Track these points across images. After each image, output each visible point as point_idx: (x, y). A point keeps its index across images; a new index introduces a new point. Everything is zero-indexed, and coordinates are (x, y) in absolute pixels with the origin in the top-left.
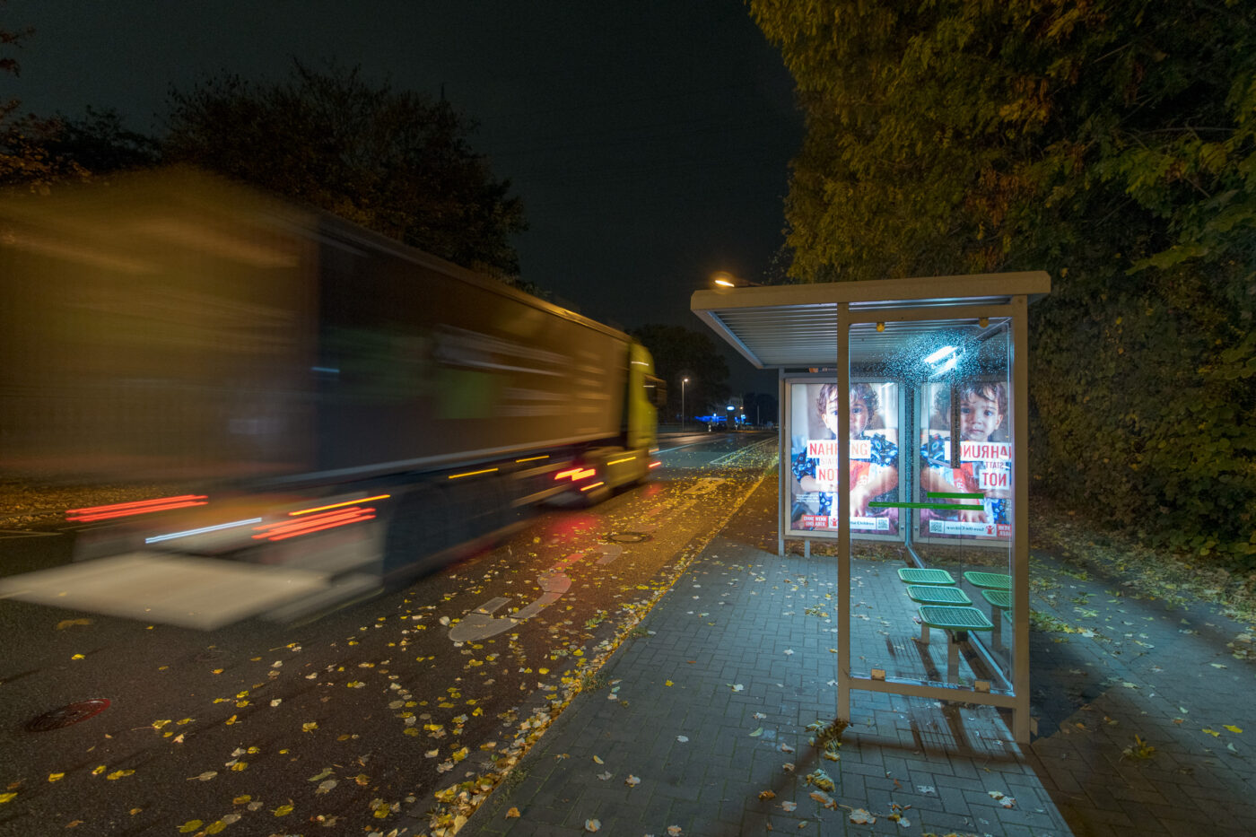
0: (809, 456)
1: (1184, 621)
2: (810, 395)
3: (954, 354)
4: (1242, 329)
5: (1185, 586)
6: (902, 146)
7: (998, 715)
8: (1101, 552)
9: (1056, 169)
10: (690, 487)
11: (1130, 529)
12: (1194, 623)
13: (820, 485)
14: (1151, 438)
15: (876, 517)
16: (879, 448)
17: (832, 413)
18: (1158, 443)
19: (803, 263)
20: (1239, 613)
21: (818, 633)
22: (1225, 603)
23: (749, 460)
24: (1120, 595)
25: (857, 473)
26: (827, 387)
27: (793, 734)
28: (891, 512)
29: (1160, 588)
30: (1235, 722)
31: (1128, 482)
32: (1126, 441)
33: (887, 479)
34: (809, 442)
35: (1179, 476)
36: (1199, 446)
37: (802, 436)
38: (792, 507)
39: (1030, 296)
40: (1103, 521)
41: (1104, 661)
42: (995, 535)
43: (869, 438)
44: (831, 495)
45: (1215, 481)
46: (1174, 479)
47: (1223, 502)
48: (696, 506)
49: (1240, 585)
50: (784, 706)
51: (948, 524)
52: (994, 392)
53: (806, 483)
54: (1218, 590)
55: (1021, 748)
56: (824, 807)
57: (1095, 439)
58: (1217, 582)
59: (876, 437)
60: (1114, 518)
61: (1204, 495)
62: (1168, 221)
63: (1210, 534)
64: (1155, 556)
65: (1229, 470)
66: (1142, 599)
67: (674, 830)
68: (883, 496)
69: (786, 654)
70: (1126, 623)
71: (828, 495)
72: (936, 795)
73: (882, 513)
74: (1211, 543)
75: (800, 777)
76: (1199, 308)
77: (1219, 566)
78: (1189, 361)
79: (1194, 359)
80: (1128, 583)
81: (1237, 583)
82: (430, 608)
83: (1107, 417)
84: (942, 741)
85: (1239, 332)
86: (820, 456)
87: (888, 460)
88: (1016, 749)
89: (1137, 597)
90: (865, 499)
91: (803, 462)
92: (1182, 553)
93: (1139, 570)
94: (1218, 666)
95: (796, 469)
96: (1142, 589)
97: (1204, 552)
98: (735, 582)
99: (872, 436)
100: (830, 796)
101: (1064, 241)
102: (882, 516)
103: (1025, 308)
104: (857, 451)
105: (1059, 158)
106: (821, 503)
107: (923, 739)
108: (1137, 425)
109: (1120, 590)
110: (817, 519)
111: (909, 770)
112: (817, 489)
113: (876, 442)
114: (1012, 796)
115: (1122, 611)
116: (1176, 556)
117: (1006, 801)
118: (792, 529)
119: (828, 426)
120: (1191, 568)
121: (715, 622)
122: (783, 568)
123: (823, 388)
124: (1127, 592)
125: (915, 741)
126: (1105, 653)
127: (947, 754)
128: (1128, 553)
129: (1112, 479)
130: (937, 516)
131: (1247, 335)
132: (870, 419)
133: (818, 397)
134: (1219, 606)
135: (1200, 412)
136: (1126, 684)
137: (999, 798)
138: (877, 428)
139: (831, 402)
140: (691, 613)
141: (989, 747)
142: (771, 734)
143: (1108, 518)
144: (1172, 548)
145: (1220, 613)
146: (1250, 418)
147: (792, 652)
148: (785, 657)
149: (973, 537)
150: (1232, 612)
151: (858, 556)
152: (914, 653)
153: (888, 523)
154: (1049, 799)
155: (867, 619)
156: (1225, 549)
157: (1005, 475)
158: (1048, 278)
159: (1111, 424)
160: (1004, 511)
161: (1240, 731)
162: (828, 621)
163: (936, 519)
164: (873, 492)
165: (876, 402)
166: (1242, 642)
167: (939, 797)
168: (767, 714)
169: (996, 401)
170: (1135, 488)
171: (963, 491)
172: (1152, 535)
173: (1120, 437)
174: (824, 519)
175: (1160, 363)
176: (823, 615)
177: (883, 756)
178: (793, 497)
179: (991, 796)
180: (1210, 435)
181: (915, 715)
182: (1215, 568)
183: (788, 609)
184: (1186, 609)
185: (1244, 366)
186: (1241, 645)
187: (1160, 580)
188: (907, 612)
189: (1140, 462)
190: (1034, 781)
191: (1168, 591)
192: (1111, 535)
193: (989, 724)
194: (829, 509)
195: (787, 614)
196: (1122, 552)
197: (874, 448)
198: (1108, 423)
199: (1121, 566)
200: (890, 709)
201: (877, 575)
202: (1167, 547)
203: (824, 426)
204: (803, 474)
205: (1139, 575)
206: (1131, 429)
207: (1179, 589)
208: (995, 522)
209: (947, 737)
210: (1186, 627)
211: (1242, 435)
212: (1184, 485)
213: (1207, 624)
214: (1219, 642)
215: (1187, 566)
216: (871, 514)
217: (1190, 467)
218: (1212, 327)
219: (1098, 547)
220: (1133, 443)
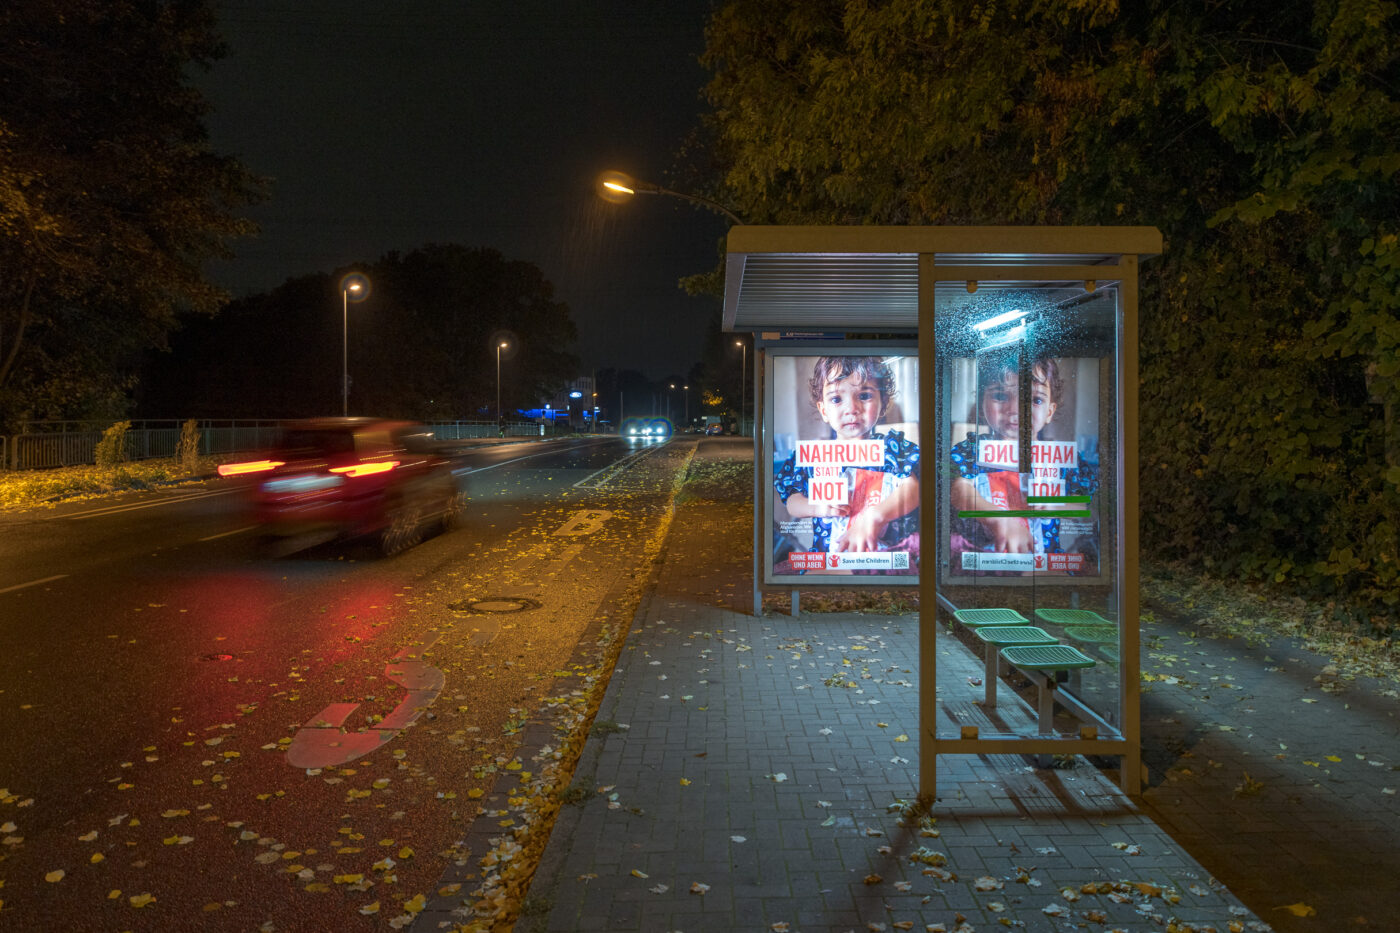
0: (798, 464)
1: (1267, 659)
2: (800, 374)
3: (1023, 321)
4: (1320, 296)
5: (1263, 621)
6: (928, 19)
7: (1099, 772)
8: (1163, 587)
9: (1128, 81)
10: (560, 525)
11: (1193, 556)
12: (1278, 660)
13: (814, 507)
14: (1220, 434)
15: (892, 550)
16: (896, 450)
17: (831, 400)
18: (1229, 441)
19: (754, 166)
20: (1321, 646)
21: (853, 707)
22: (1306, 636)
23: (637, 480)
24: (1195, 636)
25: (866, 489)
26: (824, 362)
27: (872, 818)
28: (911, 543)
29: (1236, 624)
30: (1332, 752)
31: (1191, 493)
32: (1190, 439)
33: (906, 495)
34: (798, 443)
35: (1252, 483)
36: (1275, 443)
37: (788, 435)
38: (775, 542)
39: (1140, 256)
40: (1159, 548)
41: (1195, 706)
42: (1045, 568)
43: (882, 437)
44: (831, 521)
45: (1292, 487)
46: (1246, 487)
47: (1300, 512)
48: (583, 554)
49: (1318, 615)
50: (848, 792)
51: (982, 556)
52: (1045, 371)
53: (795, 505)
54: (1297, 622)
55: (1133, 801)
56: (943, 881)
57: (1153, 437)
58: (1294, 614)
59: (892, 435)
60: (1173, 544)
61: (1279, 506)
62: (1251, 158)
63: (1286, 556)
64: (1225, 589)
65: (1306, 472)
66: (1220, 637)
67: (780, 927)
68: (901, 520)
69: (822, 735)
70: (1208, 665)
71: (825, 521)
72: (1058, 853)
73: (900, 545)
74: (1286, 567)
75: (902, 858)
76: (1274, 266)
77: (1295, 594)
78: (1264, 334)
79: (1268, 332)
80: (1201, 621)
81: (1315, 613)
82: (226, 726)
83: (1167, 407)
84: (1047, 804)
85: (1317, 300)
86: (815, 464)
87: (907, 468)
88: (1128, 802)
89: (1214, 637)
90: (878, 525)
91: (790, 474)
92: (1254, 582)
93: (1210, 607)
94: (1309, 701)
95: (781, 484)
96: (1217, 627)
97: (1280, 578)
98: (708, 654)
99: (886, 434)
100: (945, 870)
101: (1127, 170)
102: (900, 549)
103: (1135, 270)
104: (865, 456)
105: (1132, 66)
106: (816, 534)
107: (1025, 804)
108: (1203, 417)
109: (1194, 630)
110: (810, 557)
111: (1021, 836)
112: (810, 513)
113: (892, 443)
114: (1136, 844)
115: (1202, 653)
116: (1247, 587)
117: (1132, 849)
118: (774, 575)
119: (825, 419)
120: (1265, 600)
121: (707, 705)
122: (768, 633)
123: (819, 363)
124: (1203, 632)
125: (1018, 808)
126: (1194, 699)
127: (1057, 816)
128: (1194, 587)
129: (1172, 490)
130: (972, 546)
131: (1327, 304)
132: (884, 408)
133: (812, 376)
134: (1300, 640)
135: (1278, 399)
136: (1223, 728)
137: (1123, 848)
138: (892, 422)
139: (829, 384)
140: (666, 697)
141: (1099, 803)
142: (847, 821)
143: (1166, 543)
144: (1244, 577)
145: (1302, 647)
146: (1327, 407)
147: (830, 731)
148: (824, 739)
149: (1018, 574)
150: (1314, 645)
151: (866, 610)
152: (982, 719)
153: (907, 559)
154: (1174, 842)
155: (909, 685)
156: (1301, 572)
157: (1059, 486)
158: (1160, 236)
159: (1172, 416)
160: (1057, 535)
161: (1340, 760)
162: (860, 692)
163: (970, 550)
164: (888, 514)
165: (891, 383)
166: (1328, 675)
167: (1062, 856)
168: (831, 801)
169: (1048, 383)
170: (1198, 502)
171: (1004, 509)
172: (1220, 563)
173: (1183, 433)
174: (820, 557)
175: (1232, 337)
176: (851, 684)
177: (987, 826)
178: (776, 526)
179: (1115, 847)
180: (1287, 429)
181: (1007, 782)
182: (1292, 598)
183: (800, 683)
184: (1268, 645)
185: (1325, 343)
186: (1327, 678)
187: (1234, 616)
188: (956, 674)
189: (1207, 467)
190: (1155, 828)
191: (1245, 627)
192: (1171, 566)
193: (1092, 782)
194: (826, 542)
195: (801, 688)
196: (1187, 586)
197: (889, 451)
198: (1168, 415)
199: (1189, 601)
200: (977, 780)
201: (899, 633)
202: (1237, 576)
203: (820, 419)
204: (790, 491)
205: (1211, 612)
206: (1196, 423)
207: (1256, 625)
208: (1045, 552)
209: (1051, 800)
210: (1270, 665)
211: (1320, 428)
212: (1257, 496)
213: (1291, 660)
214: (1304, 676)
215: (1261, 598)
216: (885, 547)
217: (1265, 470)
218: (1289, 292)
219: (1158, 581)
220: (1197, 441)
